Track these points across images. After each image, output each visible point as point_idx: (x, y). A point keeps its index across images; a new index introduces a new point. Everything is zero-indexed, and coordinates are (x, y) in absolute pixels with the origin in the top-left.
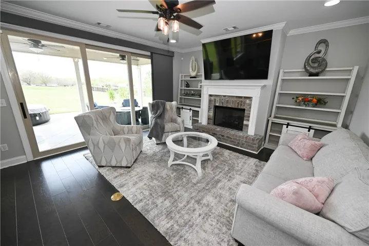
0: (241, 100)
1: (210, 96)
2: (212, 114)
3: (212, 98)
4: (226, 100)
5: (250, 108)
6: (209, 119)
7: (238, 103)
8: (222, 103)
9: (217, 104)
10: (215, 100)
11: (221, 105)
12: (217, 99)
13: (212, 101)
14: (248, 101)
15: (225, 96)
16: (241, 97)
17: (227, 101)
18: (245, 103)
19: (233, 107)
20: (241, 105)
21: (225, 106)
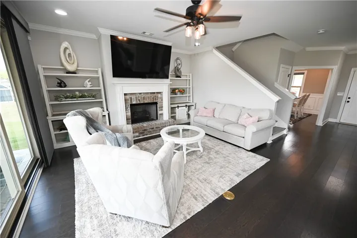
0: (154, 95)
1: (125, 94)
2: (129, 114)
3: (128, 97)
4: (142, 96)
5: (162, 100)
6: (127, 119)
7: (153, 98)
8: (139, 100)
9: (134, 102)
10: (131, 98)
11: (138, 102)
12: (133, 97)
13: (128, 100)
14: (159, 95)
15: (141, 93)
16: (154, 93)
17: (144, 97)
18: (157, 97)
19: (150, 102)
20: (155, 99)
21: (142, 102)
